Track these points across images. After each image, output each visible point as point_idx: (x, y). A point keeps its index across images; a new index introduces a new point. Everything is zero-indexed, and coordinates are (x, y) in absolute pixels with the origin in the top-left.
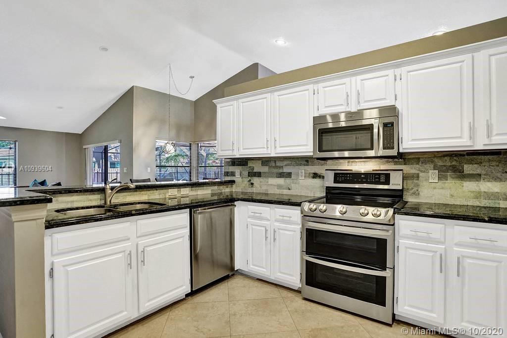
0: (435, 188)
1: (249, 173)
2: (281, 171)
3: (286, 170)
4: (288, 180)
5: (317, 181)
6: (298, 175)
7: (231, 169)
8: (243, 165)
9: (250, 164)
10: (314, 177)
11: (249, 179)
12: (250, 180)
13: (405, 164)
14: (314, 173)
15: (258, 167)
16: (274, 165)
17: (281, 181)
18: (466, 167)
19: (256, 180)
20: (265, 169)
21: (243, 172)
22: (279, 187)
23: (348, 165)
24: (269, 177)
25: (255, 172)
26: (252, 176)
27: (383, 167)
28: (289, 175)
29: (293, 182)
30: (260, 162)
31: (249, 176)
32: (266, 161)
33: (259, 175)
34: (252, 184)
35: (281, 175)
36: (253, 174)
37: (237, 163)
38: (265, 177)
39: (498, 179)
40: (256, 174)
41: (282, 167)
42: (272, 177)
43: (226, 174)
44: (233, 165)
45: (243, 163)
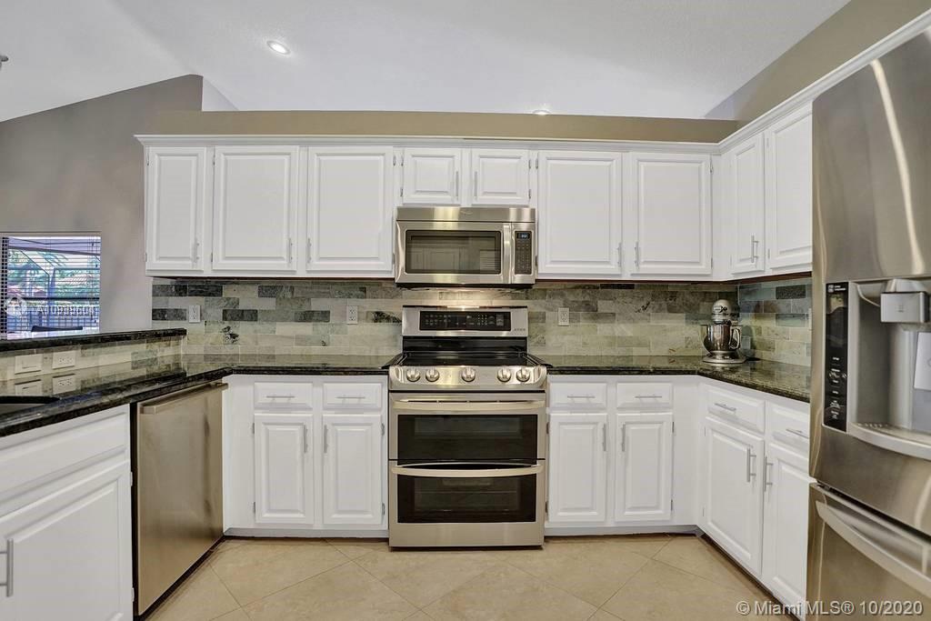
0: (565, 334)
1: (225, 311)
2: (305, 309)
3: (317, 305)
4: (323, 327)
5: (384, 328)
6: (344, 316)
7: (175, 302)
8: (210, 295)
9: (228, 292)
10: (376, 320)
11: (224, 326)
12: (229, 328)
13: (527, 298)
14: (378, 313)
15: (249, 299)
16: (289, 297)
17: (306, 329)
18: (600, 303)
19: (242, 328)
20: (268, 304)
21: (209, 311)
22: (301, 340)
23: (440, 299)
24: (276, 321)
25: (243, 311)
26: (233, 319)
27: (495, 303)
28: (325, 316)
29: (333, 331)
30: (255, 289)
31: (225, 318)
32: (270, 286)
33: (252, 316)
34: (234, 336)
35: (307, 317)
36: (235, 315)
37: (193, 289)
38: (267, 321)
39: (631, 320)
40: (245, 313)
41: (309, 299)
42: (284, 320)
43: (158, 314)
44: (180, 295)
45: (210, 291)
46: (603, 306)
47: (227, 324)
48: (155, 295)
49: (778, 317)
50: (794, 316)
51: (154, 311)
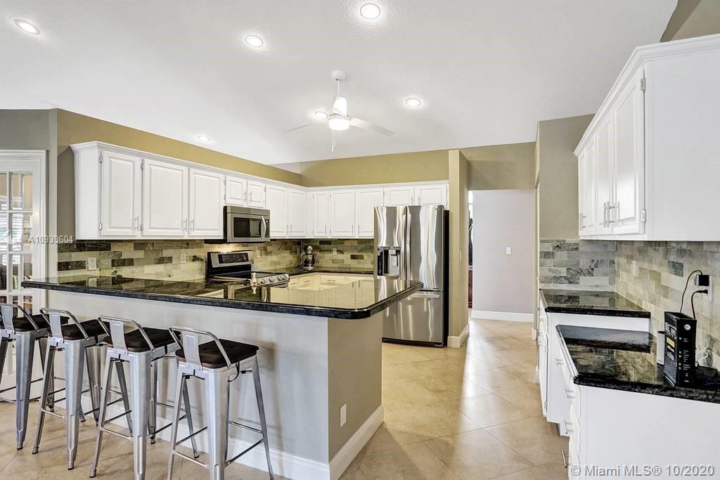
1: (113, 261)
2: (160, 256)
3: (166, 253)
4: (169, 266)
5: (197, 265)
6: (179, 259)
7: (76, 256)
8: (102, 250)
9: (114, 248)
10: (194, 260)
11: (113, 271)
12: (116, 272)
14: (194, 257)
15: (128, 253)
16: (152, 249)
17: (160, 268)
19: (124, 271)
20: (139, 254)
21: (102, 261)
22: (158, 275)
24: (145, 264)
25: (125, 260)
26: (119, 265)
28: (170, 259)
29: (174, 268)
30: (132, 245)
31: (113, 265)
32: (140, 245)
33: (131, 262)
35: (161, 261)
36: (119, 262)
37: (90, 246)
38: (139, 265)
39: (276, 254)
40: (126, 261)
41: (162, 250)
42: (149, 264)
43: (63, 266)
44: (81, 251)
45: (102, 247)
46: (269, 249)
47: (115, 269)
48: (60, 251)
49: (320, 251)
50: (327, 251)
51: (59, 264)
